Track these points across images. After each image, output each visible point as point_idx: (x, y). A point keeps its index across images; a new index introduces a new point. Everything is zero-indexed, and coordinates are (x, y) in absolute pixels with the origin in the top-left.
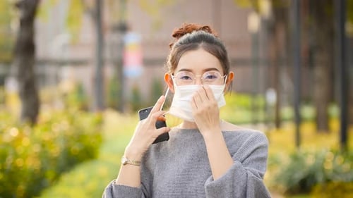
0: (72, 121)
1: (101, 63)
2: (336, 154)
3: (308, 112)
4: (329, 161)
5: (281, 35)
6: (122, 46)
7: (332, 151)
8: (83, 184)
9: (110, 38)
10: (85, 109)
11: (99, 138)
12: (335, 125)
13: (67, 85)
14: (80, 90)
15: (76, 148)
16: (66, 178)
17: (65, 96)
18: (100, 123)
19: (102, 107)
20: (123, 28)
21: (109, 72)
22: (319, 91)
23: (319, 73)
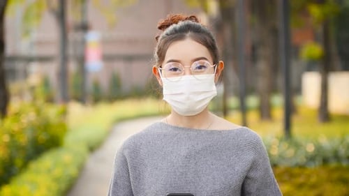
0: (38, 112)
1: (65, 59)
2: (281, 140)
3: (253, 101)
4: (275, 147)
5: (227, 32)
6: (84, 43)
7: (277, 138)
8: (49, 171)
9: (73, 36)
10: (50, 100)
11: (64, 127)
12: (279, 113)
13: (34, 80)
14: (46, 83)
15: (43, 137)
16: (34, 166)
17: (32, 89)
18: (64, 113)
19: (66, 99)
20: (84, 28)
21: (73, 67)
22: (262, 83)
23: (262, 66)
